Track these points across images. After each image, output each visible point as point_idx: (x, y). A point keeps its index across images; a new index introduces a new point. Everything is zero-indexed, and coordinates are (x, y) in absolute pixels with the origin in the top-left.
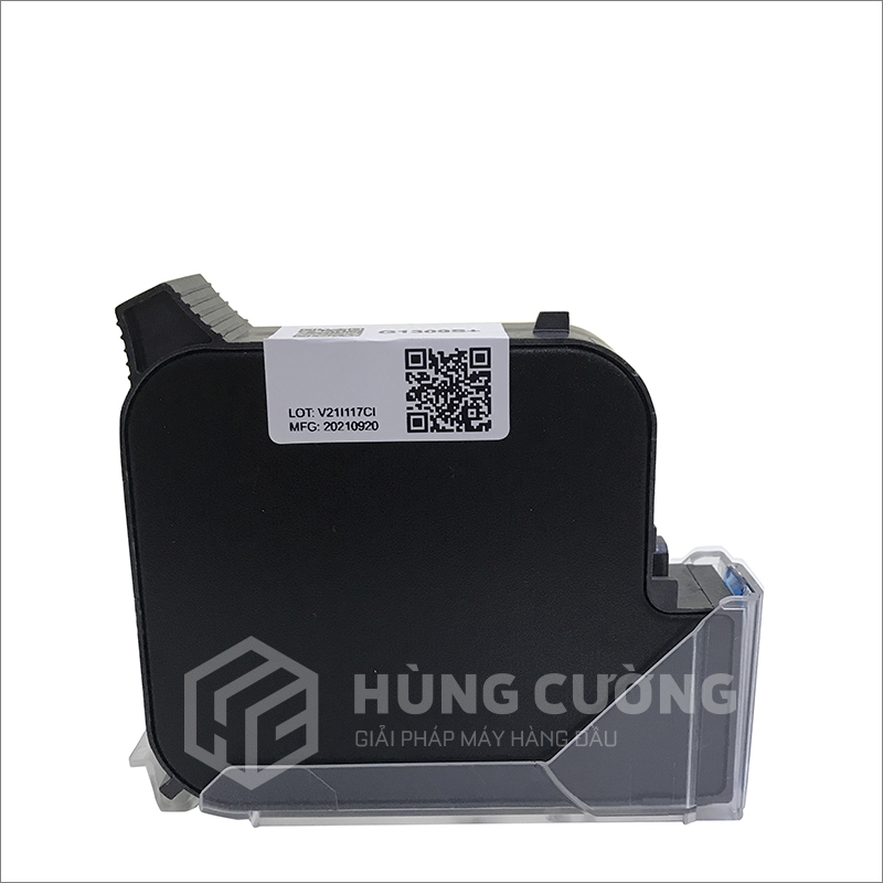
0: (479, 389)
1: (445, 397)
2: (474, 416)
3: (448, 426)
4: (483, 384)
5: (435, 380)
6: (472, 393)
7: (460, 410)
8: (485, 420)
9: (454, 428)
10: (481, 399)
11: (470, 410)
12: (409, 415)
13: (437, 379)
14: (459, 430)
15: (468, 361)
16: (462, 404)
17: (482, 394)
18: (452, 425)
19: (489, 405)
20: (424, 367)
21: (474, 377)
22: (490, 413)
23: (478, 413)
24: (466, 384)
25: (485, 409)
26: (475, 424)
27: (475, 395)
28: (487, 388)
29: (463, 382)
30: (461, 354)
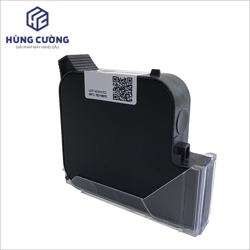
0: (129, 90)
1: (121, 91)
2: (128, 97)
3: (122, 99)
4: (130, 88)
5: (119, 86)
6: (128, 90)
7: (125, 95)
8: (131, 99)
9: (123, 100)
10: (130, 92)
11: (127, 95)
12: (114, 95)
13: (120, 85)
14: (125, 101)
15: (127, 81)
16: (125, 93)
17: (130, 91)
18: (123, 99)
19: (132, 94)
20: (117, 82)
21: (128, 86)
22: (132, 97)
23: (129, 96)
24: (126, 88)
25: (131, 95)
26: (128, 99)
27: (128, 91)
28: (131, 89)
29: (126, 87)
30: (125, 79)
